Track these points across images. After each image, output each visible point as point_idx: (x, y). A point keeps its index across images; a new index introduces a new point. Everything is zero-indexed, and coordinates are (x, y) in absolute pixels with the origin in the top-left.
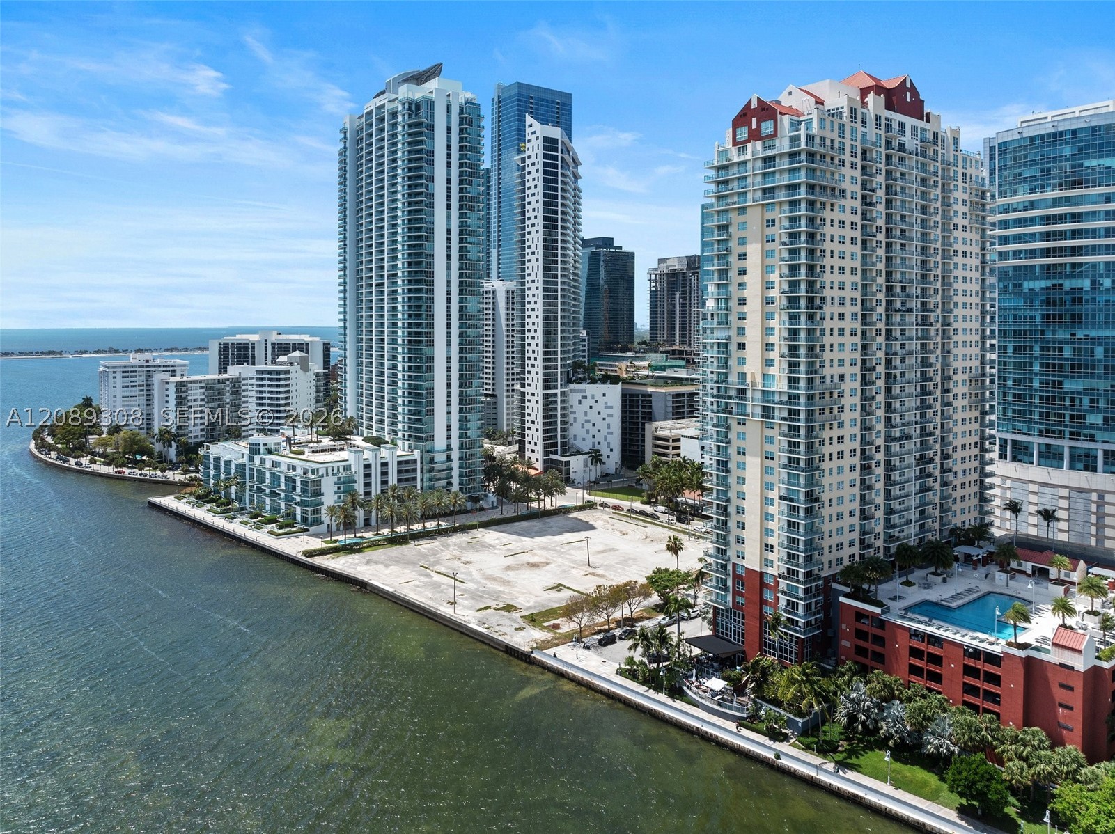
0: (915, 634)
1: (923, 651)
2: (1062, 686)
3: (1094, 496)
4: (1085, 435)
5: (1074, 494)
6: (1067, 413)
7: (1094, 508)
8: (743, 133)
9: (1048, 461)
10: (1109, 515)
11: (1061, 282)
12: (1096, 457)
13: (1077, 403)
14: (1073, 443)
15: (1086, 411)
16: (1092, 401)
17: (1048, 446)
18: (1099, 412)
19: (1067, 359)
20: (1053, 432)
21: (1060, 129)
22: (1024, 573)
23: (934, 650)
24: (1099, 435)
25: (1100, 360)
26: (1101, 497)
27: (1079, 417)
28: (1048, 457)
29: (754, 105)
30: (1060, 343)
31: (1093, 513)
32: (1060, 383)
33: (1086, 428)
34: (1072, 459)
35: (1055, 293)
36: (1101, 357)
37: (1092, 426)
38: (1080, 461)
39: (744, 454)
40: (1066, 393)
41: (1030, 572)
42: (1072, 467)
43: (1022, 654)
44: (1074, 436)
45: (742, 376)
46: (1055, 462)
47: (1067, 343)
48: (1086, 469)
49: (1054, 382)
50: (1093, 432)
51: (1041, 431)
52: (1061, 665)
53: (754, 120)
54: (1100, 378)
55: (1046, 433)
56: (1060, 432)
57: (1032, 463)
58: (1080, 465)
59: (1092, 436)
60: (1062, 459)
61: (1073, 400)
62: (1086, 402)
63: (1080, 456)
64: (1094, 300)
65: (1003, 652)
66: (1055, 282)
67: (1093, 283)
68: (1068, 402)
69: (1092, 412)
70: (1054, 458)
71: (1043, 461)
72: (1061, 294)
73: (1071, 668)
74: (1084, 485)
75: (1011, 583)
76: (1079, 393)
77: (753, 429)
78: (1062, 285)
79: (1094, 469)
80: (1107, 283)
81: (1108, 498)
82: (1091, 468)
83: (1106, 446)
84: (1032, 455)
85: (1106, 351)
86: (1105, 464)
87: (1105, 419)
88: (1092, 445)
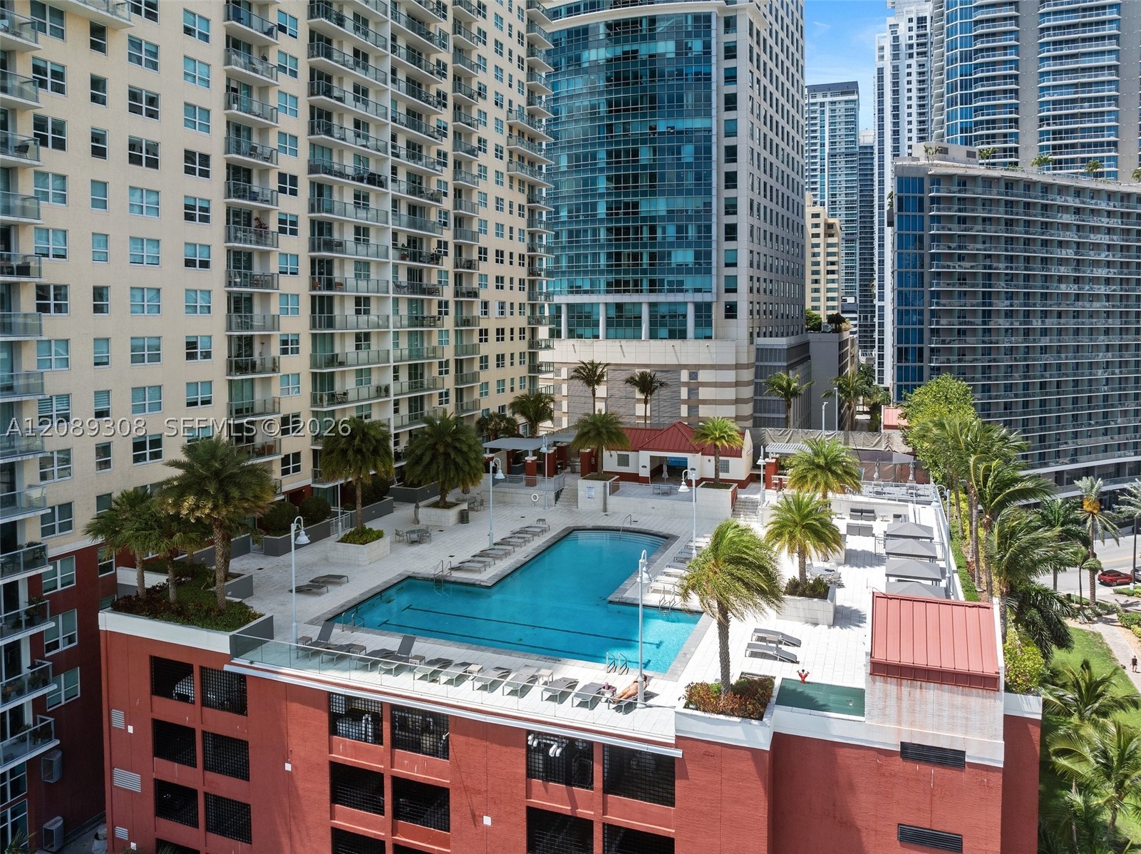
1: (379, 776)
2: (910, 838)
3: (684, 376)
4: (670, 283)
6: (646, 252)
7: (684, 393)
9: (620, 331)
10: (705, 402)
11: (635, 47)
12: (685, 316)
13: (659, 234)
14: (654, 298)
15: (671, 245)
16: (680, 229)
17: (619, 306)
18: (689, 245)
19: (644, 167)
20: (627, 283)
22: (634, 478)
23: (414, 767)
24: (689, 282)
25: (689, 165)
26: (693, 376)
27: (662, 255)
28: (619, 324)
30: (635, 142)
31: (684, 402)
32: (636, 205)
33: (671, 271)
34: (653, 323)
35: (626, 65)
36: (691, 160)
37: (682, 269)
38: (663, 325)
40: (644, 219)
41: (645, 473)
42: (653, 336)
43: (756, 735)
44: (654, 286)
46: (629, 331)
47: (644, 142)
48: (672, 335)
49: (627, 205)
50: (680, 277)
51: (609, 284)
52: (911, 752)
54: (689, 192)
55: (616, 286)
56: (636, 283)
57: (597, 337)
58: (664, 332)
59: (681, 283)
60: (640, 325)
61: (653, 230)
62: (671, 231)
63: (663, 317)
65: (680, 741)
66: (627, 48)
67: (679, 45)
68: (646, 234)
69: (680, 246)
70: (628, 325)
71: (612, 331)
72: (635, 64)
73: (952, 759)
74: (672, 361)
75: (613, 501)
76: (662, 218)
78: (636, 51)
79: (682, 335)
80: (697, 46)
81: (703, 376)
82: (678, 334)
83: (699, 298)
84: (597, 324)
85: (697, 150)
86: (697, 324)
87: (697, 256)
88: (679, 298)
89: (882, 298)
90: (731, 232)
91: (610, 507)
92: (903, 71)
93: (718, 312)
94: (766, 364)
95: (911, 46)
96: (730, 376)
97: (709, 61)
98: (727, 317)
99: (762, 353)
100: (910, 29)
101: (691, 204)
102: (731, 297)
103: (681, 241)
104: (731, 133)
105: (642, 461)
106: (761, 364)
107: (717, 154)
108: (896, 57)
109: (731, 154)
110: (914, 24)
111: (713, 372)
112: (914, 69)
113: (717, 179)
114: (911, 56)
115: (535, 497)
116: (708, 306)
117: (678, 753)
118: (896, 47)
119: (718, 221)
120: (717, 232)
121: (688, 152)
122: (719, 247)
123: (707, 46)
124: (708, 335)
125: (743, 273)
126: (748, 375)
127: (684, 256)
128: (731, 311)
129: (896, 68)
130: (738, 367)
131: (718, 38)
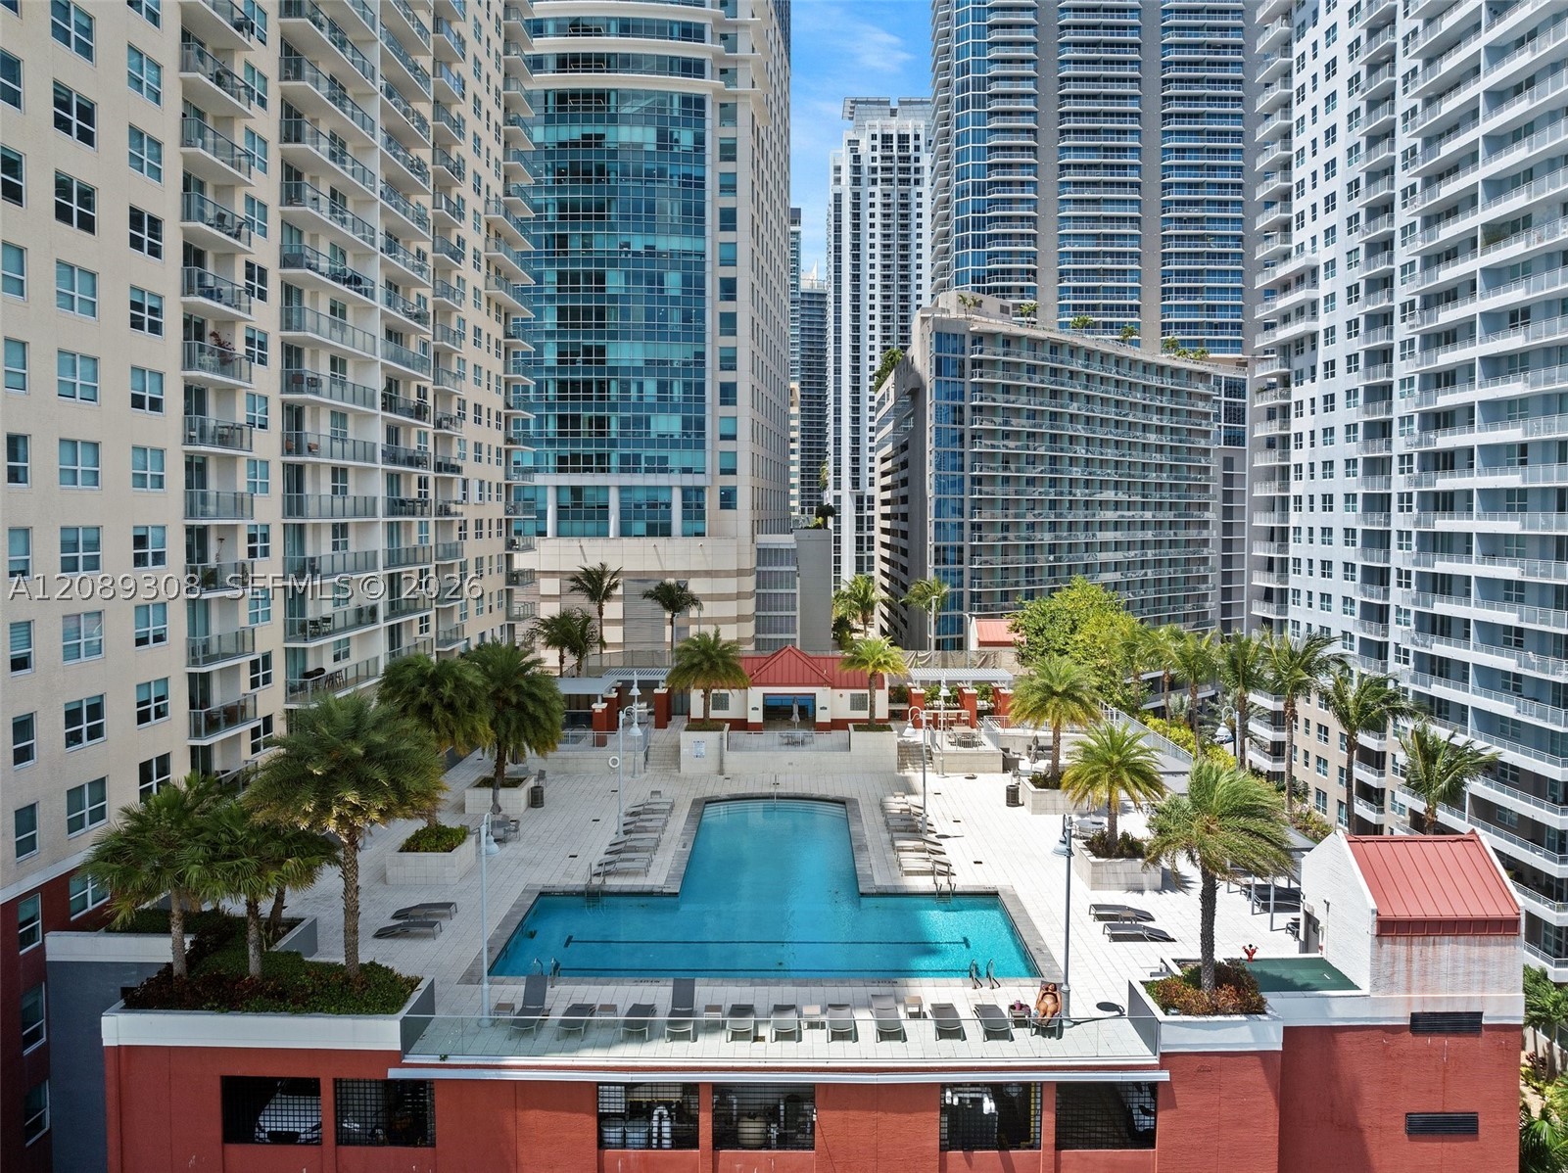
2: (1426, 1127)
4: (649, 459)
5: (635, 587)
9: (578, 525)
10: (698, 621)
11: (600, 130)
12: (668, 505)
13: (634, 392)
14: (627, 480)
15: (651, 407)
16: (663, 387)
17: (576, 491)
18: (675, 409)
19: (613, 298)
20: (588, 459)
22: (740, 725)
24: (675, 458)
25: (675, 300)
27: (638, 421)
28: (576, 517)
30: (600, 262)
32: (601, 351)
33: (650, 444)
34: (624, 515)
35: (588, 154)
36: (678, 293)
37: (664, 440)
38: (639, 517)
40: (613, 370)
41: (756, 717)
42: (624, 532)
44: (629, 464)
46: (591, 526)
47: (613, 263)
48: (652, 531)
49: (588, 350)
50: (663, 453)
51: (562, 460)
52: (1424, 1023)
54: (675, 337)
55: (563, 465)
56: (601, 457)
57: (543, 534)
58: (640, 526)
59: (664, 460)
60: (606, 517)
61: (625, 386)
62: (651, 387)
63: (638, 506)
64: (662, 173)
65: (1167, 1059)
66: (589, 130)
67: (663, 137)
68: (615, 392)
69: (662, 410)
70: (589, 517)
71: (566, 525)
72: (600, 155)
73: (1467, 1023)
74: (653, 565)
75: (732, 759)
76: (637, 371)
78: (602, 136)
79: (666, 532)
80: (686, 138)
81: (696, 586)
82: (659, 529)
83: (689, 480)
84: (543, 515)
85: (686, 281)
86: (685, 517)
87: (686, 423)
88: (662, 480)
89: (838, 485)
90: (728, 393)
91: (727, 767)
92: (865, 200)
93: (712, 501)
94: (770, 569)
95: (874, 170)
96: (730, 586)
97: (701, 160)
98: (723, 507)
99: (764, 554)
100: (874, 148)
101: (677, 353)
102: (729, 481)
103: (664, 403)
104: (729, 261)
105: (750, 702)
106: (764, 569)
107: (712, 288)
108: (856, 181)
109: (729, 289)
110: (878, 143)
111: (708, 580)
112: (878, 200)
113: (711, 322)
114: (874, 182)
115: (615, 761)
116: (700, 490)
117: (1164, 1076)
118: (857, 169)
119: (713, 378)
120: (711, 393)
121: (673, 281)
122: (714, 412)
123: (700, 140)
124: (700, 530)
125: (744, 449)
126: (748, 584)
127: (668, 424)
128: (728, 499)
129: (856, 196)
130: (740, 573)
131: (714, 131)
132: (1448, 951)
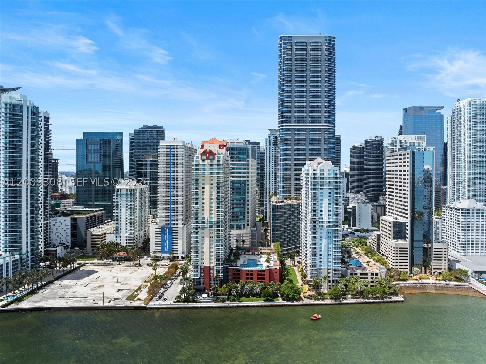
0: (247, 270)
1: (249, 274)
2: (275, 272)
3: (241, 235)
4: (239, 221)
5: (237, 236)
6: (235, 216)
7: (241, 238)
8: (204, 157)
10: (244, 239)
12: (241, 226)
13: (237, 213)
14: (237, 223)
15: (239, 215)
16: (241, 213)
21: (234, 147)
22: (250, 255)
25: (242, 203)
26: (243, 235)
27: (238, 217)
29: (208, 151)
32: (234, 209)
33: (239, 219)
34: (236, 227)
37: (241, 219)
39: (204, 237)
42: (236, 229)
43: (269, 268)
44: (237, 221)
45: (203, 218)
48: (239, 229)
52: (275, 269)
53: (208, 155)
54: (242, 207)
56: (234, 221)
58: (238, 228)
59: (241, 221)
60: (234, 227)
62: (239, 213)
63: (238, 226)
64: (241, 189)
65: (265, 269)
67: (241, 185)
68: (235, 214)
70: (232, 227)
73: (277, 269)
74: (239, 233)
76: (238, 211)
77: (207, 231)
78: (235, 185)
79: (241, 229)
80: (243, 185)
81: (244, 235)
82: (240, 229)
83: (244, 223)
85: (243, 201)
86: (243, 227)
87: (243, 217)
88: (240, 223)
90: (248, 213)
92: (271, 148)
93: (246, 225)
95: (273, 143)
96: (248, 235)
97: (245, 187)
99: (252, 231)
100: (273, 139)
101: (242, 209)
102: (248, 223)
103: (241, 215)
104: (248, 198)
105: (251, 253)
107: (246, 201)
108: (270, 145)
109: (248, 201)
110: (274, 138)
111: (246, 235)
112: (274, 148)
113: (246, 205)
114: (273, 145)
116: (245, 224)
118: (270, 143)
119: (246, 211)
120: (246, 213)
121: (242, 201)
122: (246, 215)
123: (245, 185)
124: (244, 229)
125: (250, 219)
126: (250, 235)
127: (241, 217)
128: (248, 225)
129: (270, 148)
130: (249, 233)
131: (247, 183)
132: (276, 266)
